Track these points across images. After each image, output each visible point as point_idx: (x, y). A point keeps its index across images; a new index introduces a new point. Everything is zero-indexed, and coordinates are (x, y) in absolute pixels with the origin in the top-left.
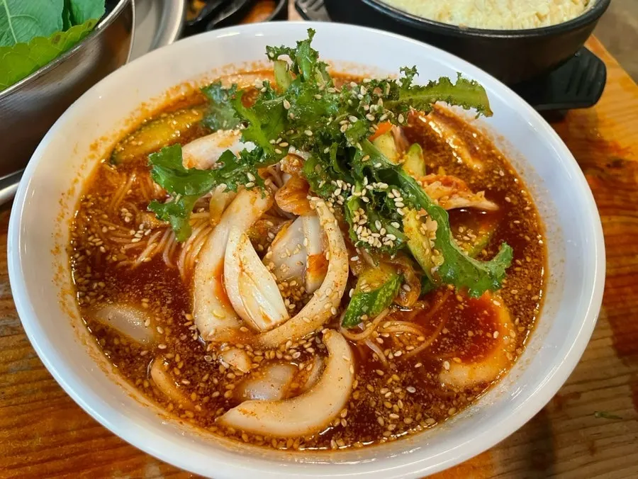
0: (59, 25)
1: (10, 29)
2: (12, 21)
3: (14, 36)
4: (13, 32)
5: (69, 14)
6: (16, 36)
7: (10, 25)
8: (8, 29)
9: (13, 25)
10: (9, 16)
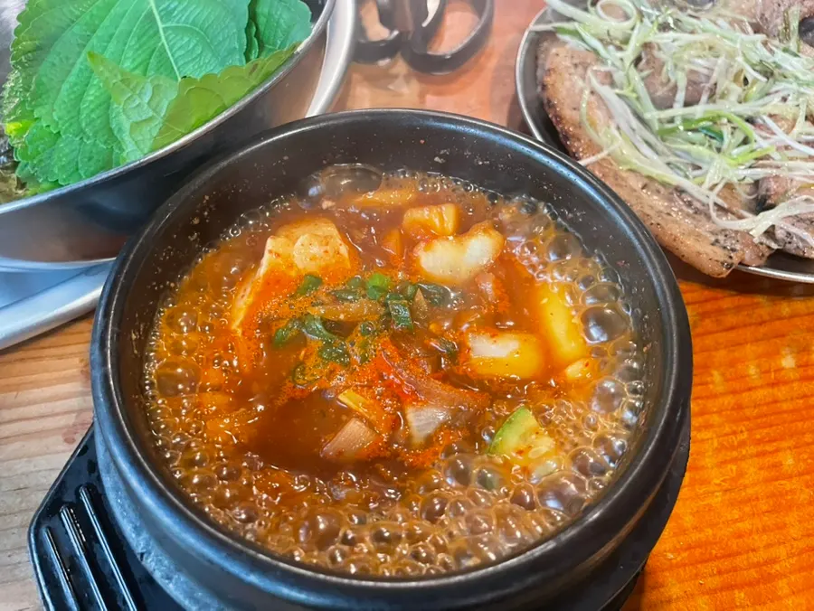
0: (241, 45)
1: (163, 45)
2: (165, 32)
3: (170, 55)
4: (167, 47)
5: (254, 28)
6: (173, 55)
7: (163, 38)
8: (160, 44)
9: (166, 39)
10: (161, 26)
